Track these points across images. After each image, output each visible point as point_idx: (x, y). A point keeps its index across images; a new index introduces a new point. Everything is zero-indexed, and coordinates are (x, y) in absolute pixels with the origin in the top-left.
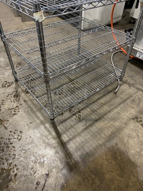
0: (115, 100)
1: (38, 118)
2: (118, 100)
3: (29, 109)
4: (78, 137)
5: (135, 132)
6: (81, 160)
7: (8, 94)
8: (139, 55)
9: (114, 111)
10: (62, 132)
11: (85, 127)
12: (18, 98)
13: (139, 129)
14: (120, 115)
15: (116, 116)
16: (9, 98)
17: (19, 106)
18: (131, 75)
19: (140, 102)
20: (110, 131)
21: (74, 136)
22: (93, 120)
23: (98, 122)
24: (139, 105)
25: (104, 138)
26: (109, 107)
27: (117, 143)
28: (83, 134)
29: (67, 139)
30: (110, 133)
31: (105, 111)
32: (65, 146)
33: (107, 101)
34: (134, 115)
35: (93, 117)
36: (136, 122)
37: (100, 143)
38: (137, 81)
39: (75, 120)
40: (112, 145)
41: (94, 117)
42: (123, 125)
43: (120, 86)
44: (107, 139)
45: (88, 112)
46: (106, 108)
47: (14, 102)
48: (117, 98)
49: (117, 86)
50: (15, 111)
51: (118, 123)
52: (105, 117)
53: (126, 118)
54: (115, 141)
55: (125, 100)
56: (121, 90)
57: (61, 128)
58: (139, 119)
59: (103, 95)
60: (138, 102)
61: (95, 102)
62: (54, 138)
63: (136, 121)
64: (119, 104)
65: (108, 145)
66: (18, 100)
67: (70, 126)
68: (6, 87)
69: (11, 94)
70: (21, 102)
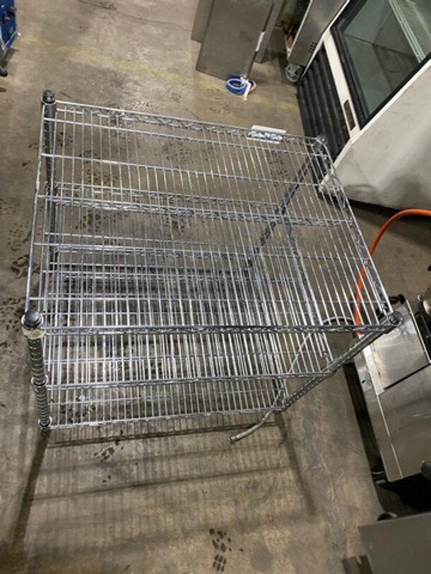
0: (217, 458)
1: (26, 400)
2: (223, 463)
3: (24, 367)
4: (67, 501)
5: (189, 565)
6: (34, 555)
7: (9, 296)
9: (191, 486)
10: (46, 468)
11: (100, 484)
13: (202, 564)
14: (193, 504)
15: (184, 499)
16: (5, 307)
17: (9, 345)
18: (314, 412)
19: (265, 501)
20: (139, 529)
21: (61, 493)
22: (130, 478)
23: (134, 493)
24: (258, 505)
25: (114, 539)
26: (188, 468)
27: (128, 567)
28: (81, 501)
29: (44, 490)
30: (136, 533)
31: (171, 474)
32: (29, 506)
33: (198, 447)
34: (223, 523)
35: (135, 472)
36: (211, 543)
37: (97, 545)
38: (313, 437)
39: (92, 456)
40: (118, 563)
41: (138, 473)
42: (179, 532)
43: (261, 426)
44: (118, 543)
45: (134, 453)
46: (180, 467)
47: (8, 327)
48: (224, 457)
49: (254, 421)
51: (174, 520)
52: (160, 489)
53: (201, 519)
54: (129, 558)
55: (240, 473)
56: (253, 438)
57: (50, 457)
58: (224, 541)
59: (202, 429)
60: (263, 494)
61: (170, 435)
62: (21, 473)
63: (213, 542)
64: (217, 474)
65: (111, 558)
67: (71, 465)
68: (18, 271)
69: (17, 301)
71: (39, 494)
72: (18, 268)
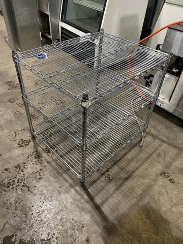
0: (141, 155)
1: (66, 181)
2: (144, 155)
3: (55, 172)
4: (111, 199)
5: (164, 188)
6: (117, 222)
7: (28, 155)
8: (160, 104)
9: (142, 167)
10: (94, 195)
11: (116, 187)
12: (40, 160)
13: (168, 185)
14: (148, 172)
15: (144, 172)
16: (29, 159)
17: (43, 169)
18: (154, 125)
19: (166, 156)
20: (140, 190)
21: (107, 198)
22: (123, 178)
23: (128, 181)
24: (165, 159)
25: (136, 198)
26: (136, 163)
27: (148, 202)
28: (115, 195)
29: (100, 201)
30: (141, 192)
31: (133, 168)
32: (100, 209)
33: (133, 156)
34: (161, 170)
35: (122, 175)
36: (164, 178)
37: (133, 203)
38: (161, 131)
39: (105, 181)
40: (144, 204)
41: (123, 175)
42: (152, 182)
43: (144, 138)
44: (138, 198)
45: (116, 171)
46: (134, 165)
47: (37, 164)
48: (143, 153)
49: (141, 138)
50: (40, 175)
51: (147, 180)
52: (134, 175)
53: (154, 174)
54: (146, 200)
55: (151, 154)
56: (145, 143)
57: (92, 190)
58: (167, 174)
59: (129, 150)
60: (164, 155)
61: (122, 158)
62: (87, 202)
63: (164, 177)
64: (146, 159)
65: (141, 204)
66: (40, 161)
67: (101, 188)
68: (23, 146)
69: (32, 155)
70: (44, 163)
71: (100, 204)
72: (22, 145)
